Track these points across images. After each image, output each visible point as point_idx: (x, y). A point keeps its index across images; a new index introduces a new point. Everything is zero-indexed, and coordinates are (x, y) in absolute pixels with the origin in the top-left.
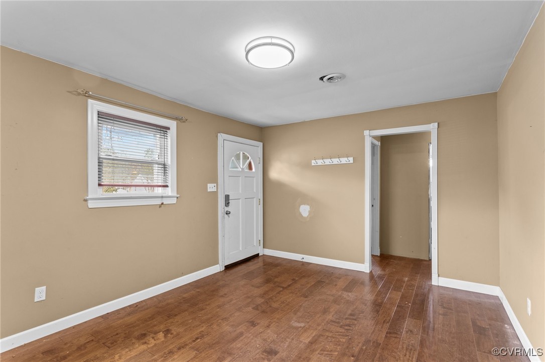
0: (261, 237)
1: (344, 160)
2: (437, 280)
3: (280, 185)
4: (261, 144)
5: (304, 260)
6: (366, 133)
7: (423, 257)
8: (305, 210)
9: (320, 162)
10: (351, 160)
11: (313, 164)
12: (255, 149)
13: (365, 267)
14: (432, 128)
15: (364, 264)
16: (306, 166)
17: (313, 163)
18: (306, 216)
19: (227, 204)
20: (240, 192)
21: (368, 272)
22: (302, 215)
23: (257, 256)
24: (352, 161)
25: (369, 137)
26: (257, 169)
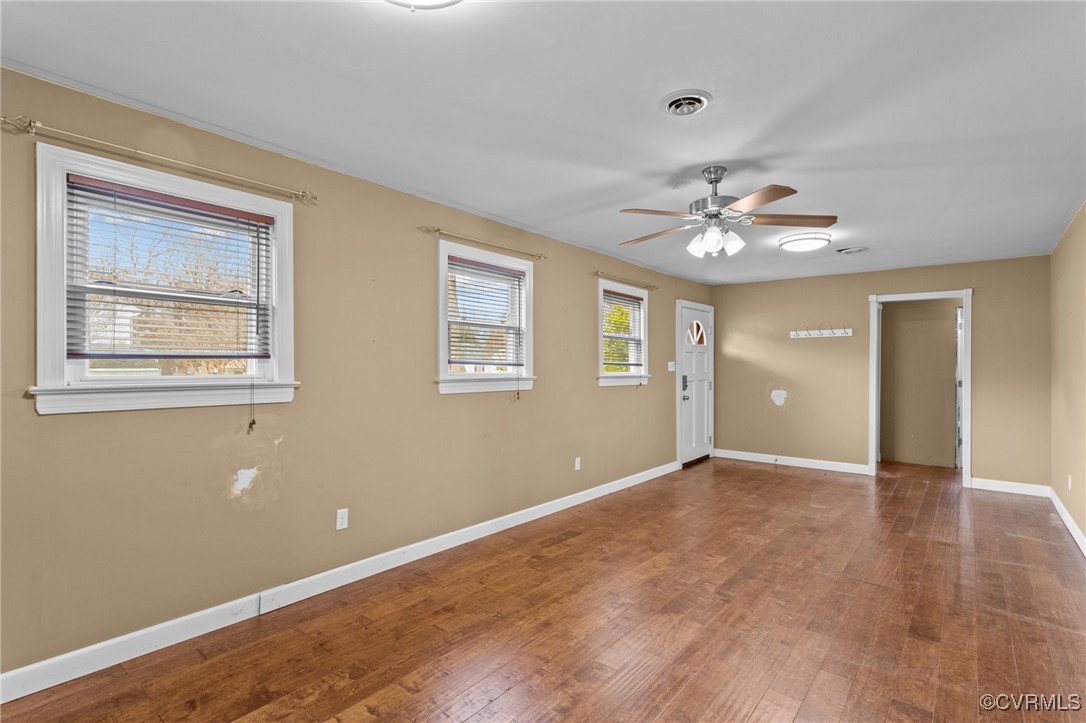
0: (711, 434)
1: (839, 333)
2: (968, 481)
3: (740, 364)
4: (712, 308)
5: (777, 463)
6: (873, 298)
7: (947, 463)
8: (779, 397)
9: (803, 334)
10: (850, 332)
11: (792, 337)
12: (705, 315)
13: (870, 469)
14: (966, 295)
15: (867, 464)
16: (780, 339)
17: (793, 334)
18: (781, 404)
19: (685, 387)
20: (694, 371)
21: (874, 474)
22: (774, 403)
23: (706, 458)
24: (850, 334)
25: (874, 303)
26: (708, 342)
